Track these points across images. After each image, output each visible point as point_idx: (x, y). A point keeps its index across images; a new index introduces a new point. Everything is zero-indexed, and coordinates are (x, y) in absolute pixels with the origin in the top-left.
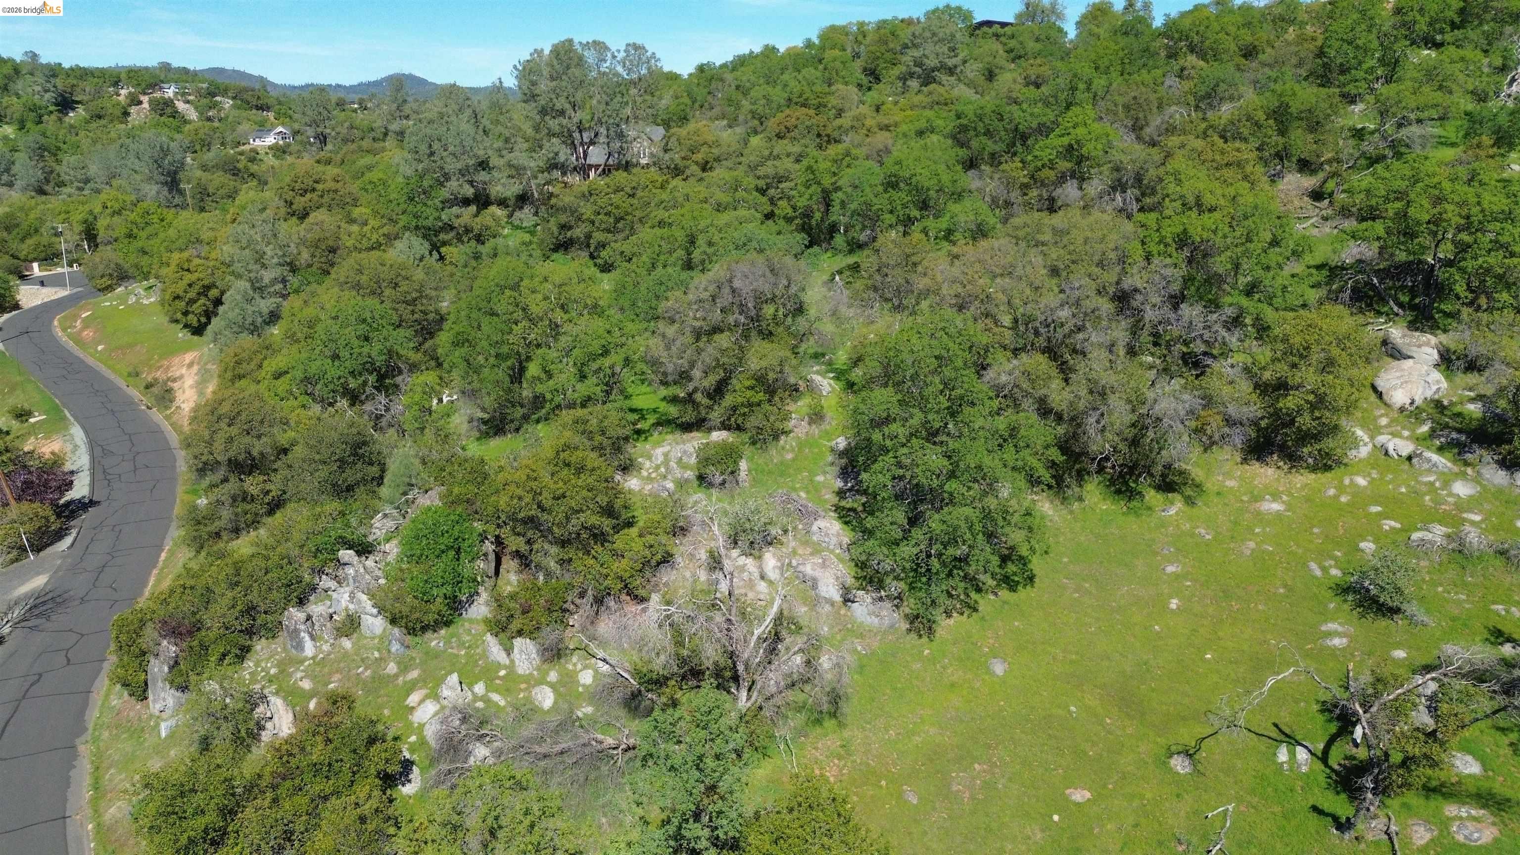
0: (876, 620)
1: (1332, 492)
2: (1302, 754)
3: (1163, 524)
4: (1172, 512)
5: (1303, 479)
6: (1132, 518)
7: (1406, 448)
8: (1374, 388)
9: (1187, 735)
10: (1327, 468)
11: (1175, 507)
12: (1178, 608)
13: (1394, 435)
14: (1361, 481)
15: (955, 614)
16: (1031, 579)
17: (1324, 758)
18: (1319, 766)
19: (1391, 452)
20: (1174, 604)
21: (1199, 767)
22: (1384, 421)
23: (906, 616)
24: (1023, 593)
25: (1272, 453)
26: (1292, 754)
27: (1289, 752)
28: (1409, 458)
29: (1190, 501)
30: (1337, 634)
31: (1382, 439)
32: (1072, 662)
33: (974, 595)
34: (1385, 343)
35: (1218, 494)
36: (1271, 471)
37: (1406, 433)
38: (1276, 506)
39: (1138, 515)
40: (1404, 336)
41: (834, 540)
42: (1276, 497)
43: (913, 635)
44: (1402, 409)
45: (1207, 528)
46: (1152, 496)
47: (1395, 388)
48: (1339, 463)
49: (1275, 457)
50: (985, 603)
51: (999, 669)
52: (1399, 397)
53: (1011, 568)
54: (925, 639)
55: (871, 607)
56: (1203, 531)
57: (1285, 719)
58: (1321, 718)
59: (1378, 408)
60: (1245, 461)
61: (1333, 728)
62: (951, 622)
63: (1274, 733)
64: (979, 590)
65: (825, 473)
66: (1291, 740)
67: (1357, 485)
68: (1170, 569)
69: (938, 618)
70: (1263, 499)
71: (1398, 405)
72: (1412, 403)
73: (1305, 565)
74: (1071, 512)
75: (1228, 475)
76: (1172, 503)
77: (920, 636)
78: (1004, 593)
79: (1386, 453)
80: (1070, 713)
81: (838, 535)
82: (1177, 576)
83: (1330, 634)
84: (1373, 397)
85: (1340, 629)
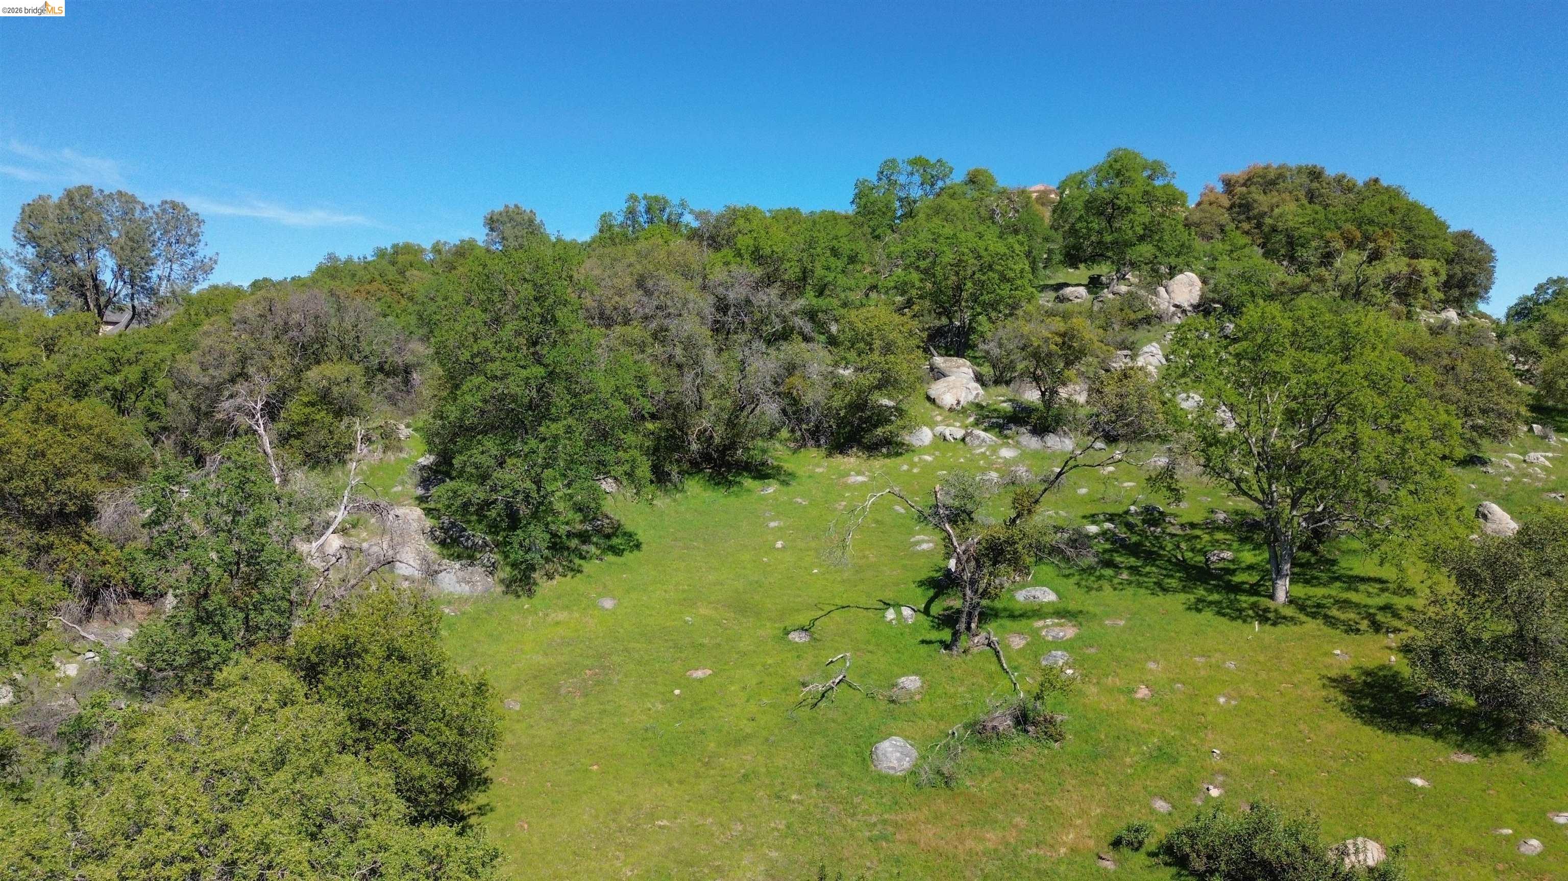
0: (467, 588)
1: (905, 467)
2: (906, 612)
3: (764, 499)
4: (771, 490)
5: (879, 464)
6: (732, 498)
7: (960, 433)
8: (929, 399)
9: (804, 619)
10: (898, 454)
11: (772, 488)
12: (784, 547)
13: (948, 425)
14: (928, 458)
15: (557, 577)
16: (638, 546)
17: (926, 611)
18: (922, 617)
19: (948, 437)
20: (779, 544)
21: (816, 636)
22: (939, 418)
23: (502, 581)
24: (629, 557)
25: (852, 447)
26: (899, 613)
27: (896, 612)
28: (963, 440)
29: (785, 483)
30: (923, 541)
31: (939, 429)
32: (684, 591)
33: (577, 561)
34: (932, 369)
35: (810, 477)
36: (852, 460)
37: (958, 424)
38: (860, 479)
39: (737, 496)
40: (945, 362)
41: (415, 526)
42: (859, 473)
43: (511, 597)
44: (951, 410)
45: (803, 497)
46: (748, 483)
47: (944, 393)
48: (907, 451)
49: (855, 449)
50: (588, 567)
51: (608, 604)
52: (948, 400)
53: (615, 541)
54: (524, 599)
55: (460, 574)
56: (800, 500)
57: (888, 596)
58: (919, 591)
59: (933, 410)
60: (830, 455)
61: (931, 593)
62: (555, 582)
63: (881, 606)
64: (582, 557)
65: (403, 483)
66: (897, 606)
67: (925, 461)
68: (773, 524)
69: (539, 581)
70: (849, 475)
71: (948, 406)
72: (958, 403)
73: (891, 508)
74: (675, 500)
75: (818, 465)
76: (769, 485)
77: (519, 596)
78: (610, 558)
79: (945, 439)
80: (686, 622)
81: (420, 518)
82: (780, 529)
83: (919, 543)
84: (928, 404)
85: (926, 538)
